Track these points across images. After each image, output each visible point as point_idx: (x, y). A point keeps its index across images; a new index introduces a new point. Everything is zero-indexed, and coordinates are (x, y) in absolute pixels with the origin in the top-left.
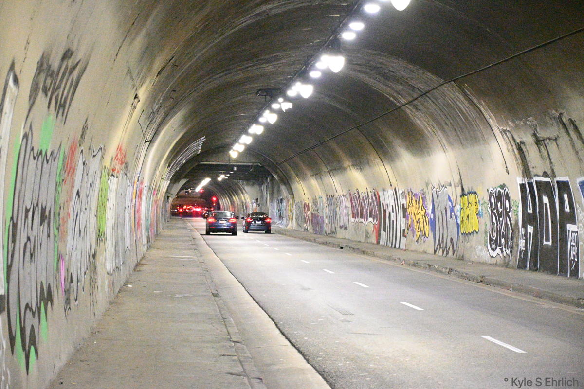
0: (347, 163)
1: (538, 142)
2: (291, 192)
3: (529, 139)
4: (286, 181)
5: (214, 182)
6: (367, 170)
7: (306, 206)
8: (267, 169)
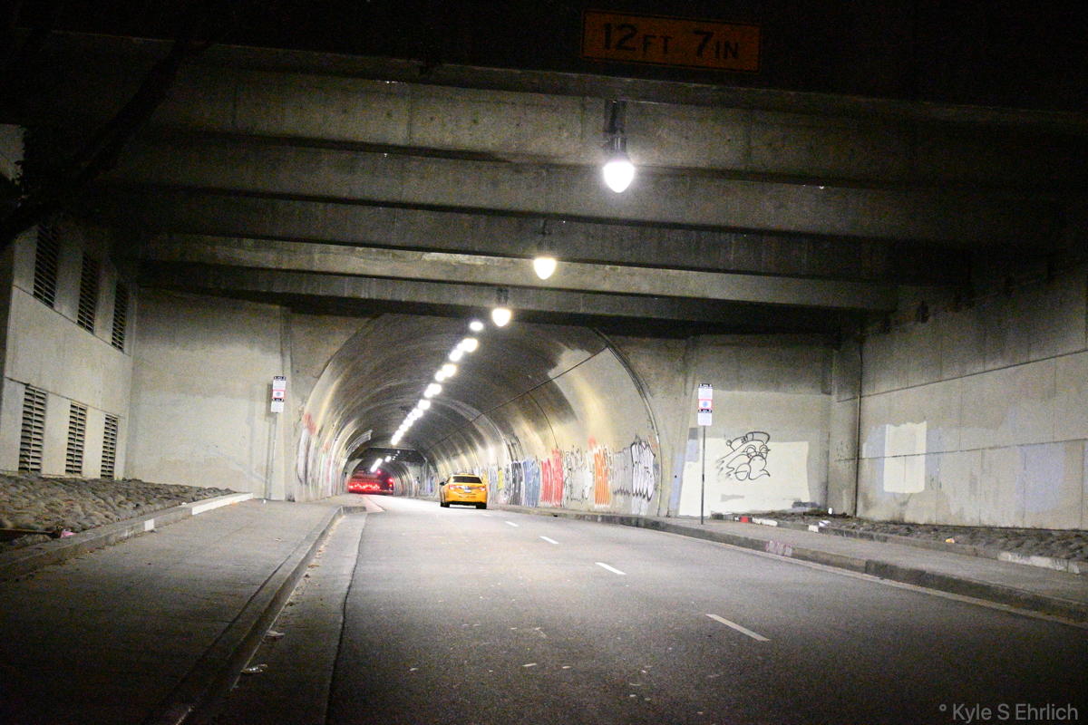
5: (385, 462)
8: (420, 452)
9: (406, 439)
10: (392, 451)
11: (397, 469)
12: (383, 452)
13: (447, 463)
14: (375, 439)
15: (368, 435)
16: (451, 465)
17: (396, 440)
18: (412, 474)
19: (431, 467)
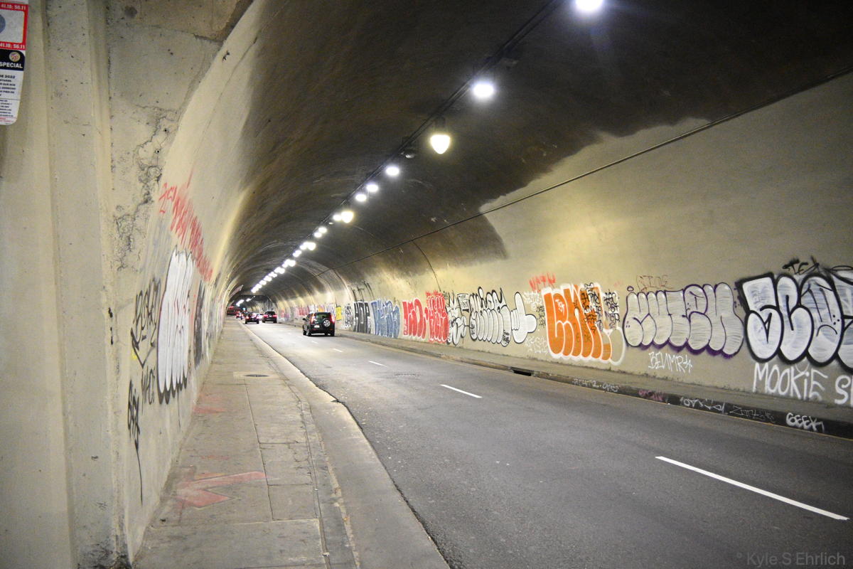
0: (298, 295)
1: (359, 290)
3: (356, 289)
4: (275, 301)
5: (245, 302)
6: (305, 298)
9: (262, 290)
13: (285, 302)
14: (243, 290)
15: (240, 288)
17: (255, 290)
19: (273, 304)
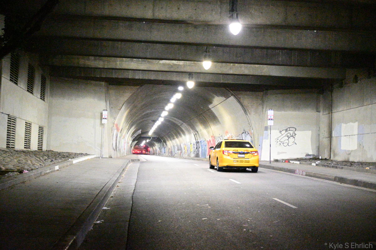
2: (166, 145)
4: (165, 142)
7: (170, 149)
8: (160, 138)
9: (155, 133)
10: (149, 138)
11: (151, 144)
12: (146, 138)
13: (170, 142)
14: (142, 133)
15: (140, 132)
16: (172, 143)
17: (151, 133)
18: (157, 146)
19: (164, 144)
